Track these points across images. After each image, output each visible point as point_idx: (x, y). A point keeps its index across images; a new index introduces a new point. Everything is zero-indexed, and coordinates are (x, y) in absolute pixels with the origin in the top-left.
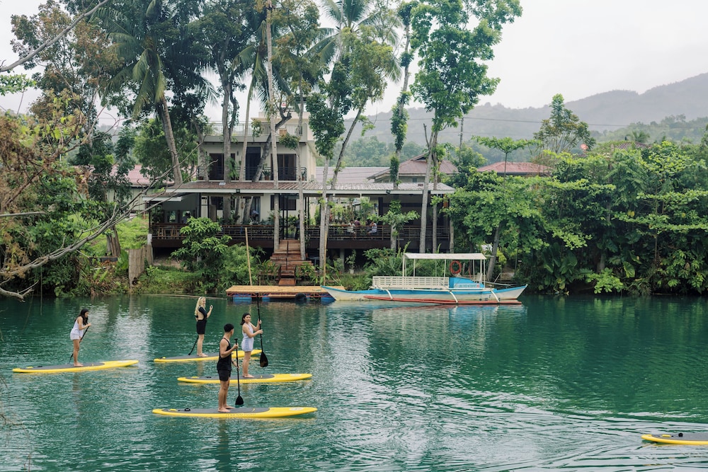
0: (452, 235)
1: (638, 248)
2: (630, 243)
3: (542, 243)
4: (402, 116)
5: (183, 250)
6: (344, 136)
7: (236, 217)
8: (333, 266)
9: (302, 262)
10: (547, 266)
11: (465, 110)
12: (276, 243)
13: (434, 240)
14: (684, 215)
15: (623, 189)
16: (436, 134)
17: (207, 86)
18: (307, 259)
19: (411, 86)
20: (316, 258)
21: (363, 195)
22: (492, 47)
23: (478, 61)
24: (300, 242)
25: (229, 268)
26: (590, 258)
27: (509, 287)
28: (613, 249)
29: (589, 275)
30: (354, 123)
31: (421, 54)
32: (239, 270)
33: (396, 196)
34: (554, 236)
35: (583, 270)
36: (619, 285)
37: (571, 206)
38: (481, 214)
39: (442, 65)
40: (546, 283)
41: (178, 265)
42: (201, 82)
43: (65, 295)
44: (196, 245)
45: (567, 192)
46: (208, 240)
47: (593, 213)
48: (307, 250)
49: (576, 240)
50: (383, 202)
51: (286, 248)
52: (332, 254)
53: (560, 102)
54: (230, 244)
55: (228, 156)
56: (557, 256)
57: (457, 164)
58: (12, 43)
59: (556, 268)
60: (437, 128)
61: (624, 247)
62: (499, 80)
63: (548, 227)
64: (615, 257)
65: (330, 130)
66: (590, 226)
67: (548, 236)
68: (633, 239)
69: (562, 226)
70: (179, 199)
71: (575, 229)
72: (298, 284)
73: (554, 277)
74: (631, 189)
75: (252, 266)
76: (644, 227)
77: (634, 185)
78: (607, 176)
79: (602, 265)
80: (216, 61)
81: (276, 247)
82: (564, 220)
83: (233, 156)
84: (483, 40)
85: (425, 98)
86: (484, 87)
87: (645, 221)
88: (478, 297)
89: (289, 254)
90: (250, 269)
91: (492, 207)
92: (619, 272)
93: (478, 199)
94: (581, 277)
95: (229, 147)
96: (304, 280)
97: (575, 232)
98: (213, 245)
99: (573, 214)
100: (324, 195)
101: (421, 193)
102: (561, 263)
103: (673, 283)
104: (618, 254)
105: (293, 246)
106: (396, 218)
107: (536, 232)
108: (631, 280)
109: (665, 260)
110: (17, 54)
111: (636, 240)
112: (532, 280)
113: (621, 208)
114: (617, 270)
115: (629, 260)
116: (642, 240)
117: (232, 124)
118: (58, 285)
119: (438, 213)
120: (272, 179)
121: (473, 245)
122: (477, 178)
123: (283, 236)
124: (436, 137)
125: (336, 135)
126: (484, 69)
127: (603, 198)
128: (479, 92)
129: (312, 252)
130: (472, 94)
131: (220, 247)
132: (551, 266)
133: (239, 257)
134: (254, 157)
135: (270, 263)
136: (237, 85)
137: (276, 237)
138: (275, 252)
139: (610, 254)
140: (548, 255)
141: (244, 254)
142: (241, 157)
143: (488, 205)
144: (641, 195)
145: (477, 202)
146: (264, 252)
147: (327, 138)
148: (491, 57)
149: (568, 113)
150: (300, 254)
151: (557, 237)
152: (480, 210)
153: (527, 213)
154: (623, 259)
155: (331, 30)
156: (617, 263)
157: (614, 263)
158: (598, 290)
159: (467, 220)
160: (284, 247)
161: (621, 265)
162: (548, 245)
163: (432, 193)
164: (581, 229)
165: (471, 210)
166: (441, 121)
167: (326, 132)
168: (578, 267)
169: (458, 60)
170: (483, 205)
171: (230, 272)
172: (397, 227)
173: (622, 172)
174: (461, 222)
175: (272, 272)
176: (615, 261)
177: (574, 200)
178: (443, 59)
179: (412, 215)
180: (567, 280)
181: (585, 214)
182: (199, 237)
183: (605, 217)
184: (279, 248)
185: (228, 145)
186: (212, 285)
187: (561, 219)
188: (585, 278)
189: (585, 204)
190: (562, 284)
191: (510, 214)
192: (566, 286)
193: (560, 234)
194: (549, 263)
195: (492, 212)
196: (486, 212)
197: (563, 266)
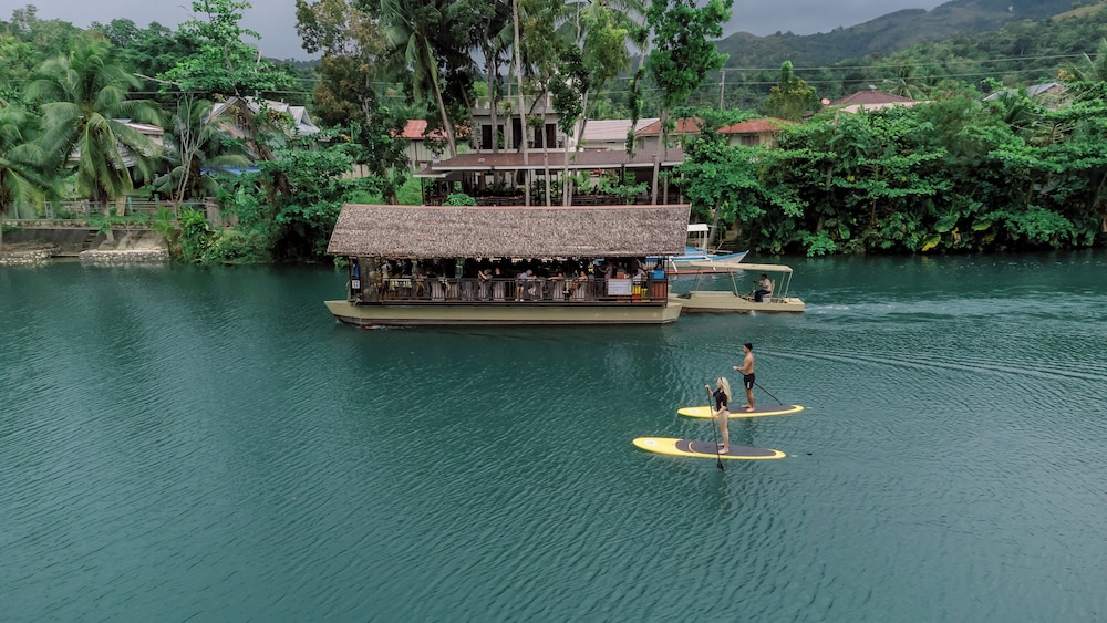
1: (856, 210)
2: (848, 206)
3: (759, 211)
4: (638, 93)
7: (503, 184)
10: (764, 231)
14: (904, 179)
15: (846, 155)
22: (722, 25)
23: (707, 39)
26: (809, 222)
27: (729, 254)
28: (831, 212)
29: (805, 238)
31: (657, 32)
33: (632, 169)
34: (772, 203)
35: (800, 232)
36: (832, 246)
37: (792, 174)
38: (703, 186)
40: (763, 246)
42: (469, 61)
47: (812, 180)
53: (788, 69)
55: (495, 127)
56: (774, 221)
59: (773, 233)
61: (841, 210)
63: (767, 194)
64: (832, 220)
65: (570, 109)
66: (810, 193)
67: (765, 204)
68: (850, 203)
69: (781, 193)
70: (444, 175)
71: (792, 195)
73: (771, 240)
74: (854, 155)
76: (863, 192)
77: (857, 150)
78: (831, 141)
79: (820, 226)
82: (784, 187)
83: (501, 128)
84: (713, 18)
86: (712, 64)
87: (864, 186)
91: (714, 180)
93: (701, 172)
94: (797, 239)
95: (496, 119)
97: (792, 199)
99: (791, 180)
101: (653, 165)
102: (778, 228)
103: (886, 245)
104: (835, 216)
107: (755, 200)
108: (847, 241)
109: (881, 221)
111: (854, 203)
112: (751, 242)
113: (843, 174)
114: (833, 233)
115: (845, 222)
116: (861, 203)
119: (668, 182)
125: (576, 115)
126: (712, 46)
127: (824, 165)
128: (708, 69)
130: (701, 71)
132: (768, 231)
139: (828, 217)
140: (766, 221)
143: (710, 178)
144: (861, 160)
145: (701, 175)
147: (567, 119)
148: (719, 34)
151: (775, 204)
152: (702, 183)
153: (747, 183)
154: (839, 221)
156: (833, 226)
157: (830, 225)
158: (811, 252)
161: (837, 227)
162: (765, 212)
163: (663, 164)
164: (801, 195)
167: (567, 112)
168: (796, 229)
169: (689, 38)
170: (706, 178)
173: (849, 137)
176: (831, 223)
177: (794, 168)
179: (643, 187)
180: (783, 243)
181: (804, 181)
183: (829, 182)
185: (494, 117)
187: (781, 186)
188: (802, 240)
189: (804, 171)
190: (778, 247)
191: (729, 186)
192: (783, 247)
193: (779, 201)
194: (767, 228)
195: (713, 184)
196: (707, 185)
197: (780, 231)
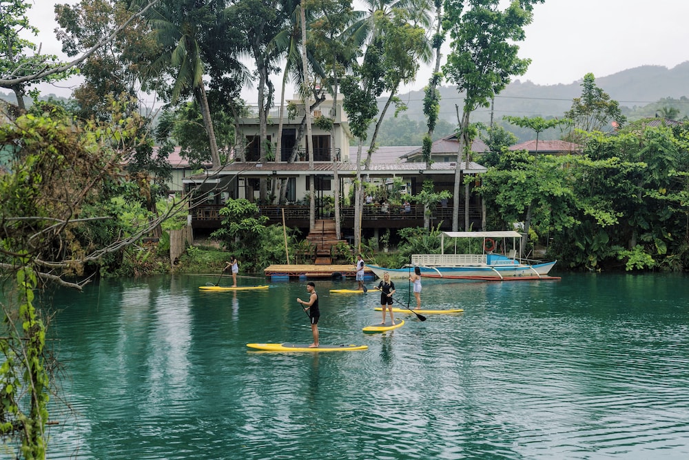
0: (484, 213)
1: (670, 225)
2: (661, 220)
3: (573, 221)
4: (434, 99)
5: (222, 231)
6: (377, 117)
7: (273, 198)
8: (367, 245)
9: (337, 241)
10: (578, 244)
11: (497, 90)
12: (312, 222)
13: (467, 218)
15: (654, 167)
16: (468, 114)
17: (243, 70)
18: (342, 238)
19: (443, 68)
20: (350, 237)
21: (397, 175)
22: (524, 28)
23: (510, 42)
24: (335, 222)
25: (267, 248)
26: (622, 235)
27: (540, 263)
28: (645, 227)
29: (620, 253)
30: (387, 105)
31: (453, 35)
32: (277, 250)
33: (429, 176)
34: (586, 213)
35: (614, 248)
36: (650, 261)
37: (602, 184)
38: (513, 193)
39: (473, 46)
40: (578, 260)
41: (217, 245)
42: (237, 66)
43: (110, 275)
44: (234, 226)
45: (599, 170)
46: (246, 221)
47: (624, 191)
48: (342, 230)
49: (607, 218)
50: (416, 182)
52: (367, 233)
53: (591, 81)
54: (268, 224)
55: (264, 138)
56: (588, 233)
57: (488, 143)
58: (56, 31)
59: (587, 245)
60: (469, 109)
61: (655, 224)
62: (530, 61)
63: (579, 204)
64: (647, 234)
65: (364, 112)
66: (621, 203)
67: (579, 214)
68: (664, 215)
69: (593, 203)
70: (218, 181)
71: (606, 207)
72: (333, 262)
73: (585, 254)
74: (663, 167)
75: (289, 245)
76: (676, 204)
77: (666, 162)
78: (639, 154)
79: (633, 242)
80: (252, 46)
81: (312, 227)
82: (596, 198)
83: (269, 138)
84: (514, 20)
85: (457, 79)
86: (515, 68)
87: (677, 198)
88: (513, 273)
89: (324, 234)
90: (287, 249)
91: (524, 186)
92: (651, 248)
93: (509, 178)
94: (612, 254)
95: (265, 129)
96: (340, 258)
97: (606, 209)
98: (251, 226)
99: (604, 191)
100: (359, 176)
101: (453, 172)
102: (593, 241)
104: (649, 231)
105: (328, 226)
106: (428, 197)
107: (568, 210)
108: (663, 256)
110: (61, 41)
111: (668, 217)
112: (564, 257)
113: (653, 186)
114: (649, 247)
115: (661, 236)
116: (673, 216)
117: (268, 107)
118: (103, 266)
119: (470, 192)
120: (307, 160)
121: (506, 223)
122: (509, 157)
123: (318, 216)
124: (467, 117)
125: (370, 117)
126: (515, 49)
127: (634, 176)
128: (511, 73)
129: (347, 231)
130: (504, 74)
131: (258, 227)
132: (583, 244)
133: (277, 237)
134: (289, 140)
135: (306, 243)
136: (272, 69)
137: (312, 217)
138: (312, 232)
139: (642, 232)
140: (579, 231)
141: (281, 234)
142: (277, 139)
143: (520, 183)
144: (672, 172)
145: (509, 181)
146: (301, 231)
147: (361, 120)
148: (522, 37)
149: (599, 91)
150: (335, 234)
151: (589, 215)
152: (512, 188)
153: (558, 192)
154: (654, 236)
155: (364, 13)
156: (649, 240)
157: (645, 240)
158: (629, 267)
159: (499, 199)
160: (320, 227)
161: (653, 242)
162: (580, 223)
163: (464, 172)
164: (613, 206)
165: (503, 188)
166: (473, 102)
167: (359, 114)
168: (610, 244)
169: (489, 41)
170: (515, 184)
171: (267, 251)
172: (430, 207)
173: (653, 149)
174: (493, 201)
175: (308, 251)
176: (647, 238)
177: (606, 178)
178: (475, 41)
179: (445, 194)
180: (599, 257)
181: (616, 192)
182: (237, 218)
183: (636, 194)
184: (315, 227)
185: (264, 127)
186: (251, 264)
187: (593, 197)
188: (617, 255)
189: (616, 182)
190: (594, 261)
191: (542, 193)
192: (598, 263)
193: (592, 212)
194: (581, 241)
195: (524, 190)
196: (518, 191)
197: (595, 244)
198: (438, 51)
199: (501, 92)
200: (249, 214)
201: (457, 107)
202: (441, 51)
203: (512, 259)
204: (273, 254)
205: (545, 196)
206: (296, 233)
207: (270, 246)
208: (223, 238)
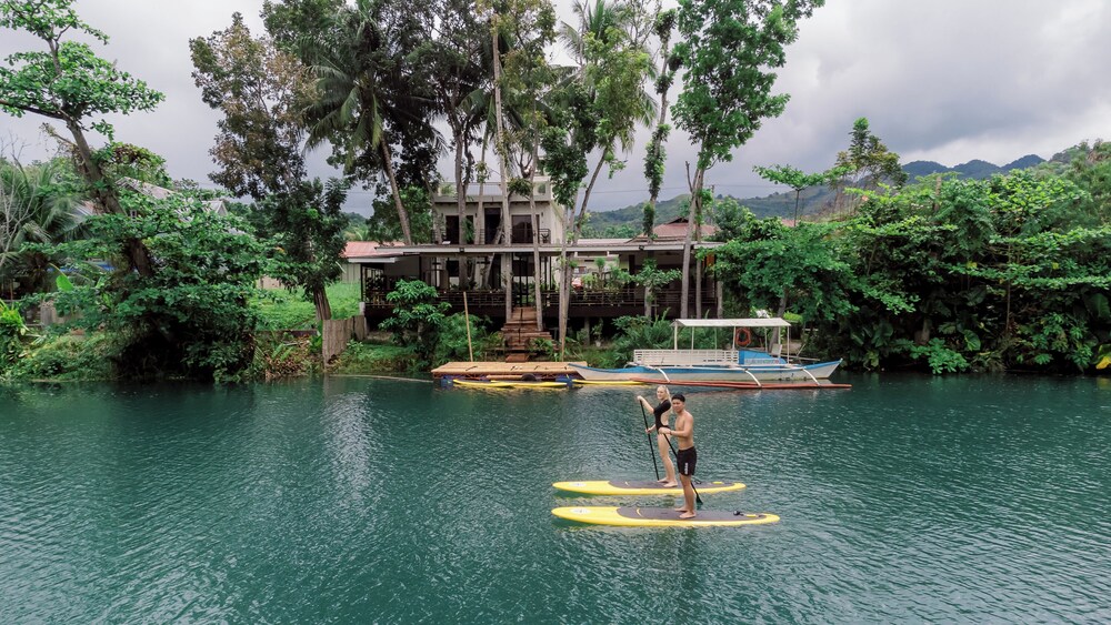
0: (720, 298)
1: (981, 312)
2: (970, 304)
3: (849, 307)
4: (658, 156)
5: (391, 321)
6: (586, 180)
7: (472, 284)
8: (575, 339)
9: (537, 334)
10: (854, 336)
11: (742, 139)
12: (508, 311)
13: (698, 305)
14: (1056, 266)
16: (702, 173)
17: (436, 135)
18: (544, 330)
19: (672, 109)
20: (556, 329)
21: (611, 252)
22: (784, 47)
23: (764, 69)
24: (535, 310)
25: (447, 342)
27: (818, 362)
28: (946, 312)
29: (914, 349)
30: (600, 165)
32: (458, 344)
33: (651, 253)
34: (865, 296)
35: (899, 341)
36: (959, 360)
37: (885, 257)
38: (765, 270)
39: (713, 79)
40: (852, 358)
41: (388, 337)
42: (429, 132)
43: (228, 378)
44: (406, 315)
45: (880, 239)
46: (420, 308)
47: (917, 266)
48: (545, 319)
49: (896, 302)
50: (633, 261)
51: (519, 317)
52: (575, 324)
53: (865, 128)
54: (449, 313)
55: (462, 218)
56: (867, 322)
58: (194, 75)
59: (867, 339)
60: (704, 164)
61: (961, 312)
62: (788, 97)
63: (855, 285)
64: (948, 323)
65: (570, 172)
66: (914, 283)
67: (856, 297)
68: (974, 298)
69: (873, 283)
71: (893, 287)
72: (531, 359)
73: (863, 351)
74: (973, 231)
75: (474, 339)
77: (979, 226)
78: (938, 216)
79: (927, 335)
80: (449, 108)
81: (508, 317)
82: (875, 276)
83: (470, 218)
84: (773, 40)
85: (689, 125)
86: (768, 107)
87: (996, 275)
88: (777, 376)
89: (523, 325)
90: (470, 344)
91: (781, 261)
92: (954, 343)
93: (760, 250)
94: (900, 351)
95: (464, 206)
96: (540, 355)
97: (893, 291)
98: (426, 315)
99: (889, 267)
100: (564, 254)
101: (682, 248)
102: (874, 333)
103: (1043, 359)
104: (952, 319)
105: (528, 314)
106: (650, 278)
107: (841, 292)
108: (973, 354)
109: (1023, 327)
110: (201, 89)
111: (980, 300)
113: (958, 259)
115: (970, 325)
116: (987, 300)
117: (467, 182)
118: (219, 368)
119: (702, 273)
121: (748, 309)
122: (756, 225)
123: (516, 303)
124: (701, 177)
125: (578, 179)
126: (771, 79)
128: (762, 113)
129: (550, 321)
130: (753, 117)
131: (435, 316)
132: (860, 336)
133: (459, 328)
134: (493, 219)
135: (498, 336)
136: (472, 138)
137: (508, 304)
138: (508, 322)
139: (939, 320)
140: (855, 321)
141: (466, 322)
142: (480, 223)
143: (777, 258)
144: (995, 238)
145: (759, 255)
146: (492, 318)
147: (567, 184)
148: (781, 62)
149: (874, 141)
150: (536, 324)
151: (870, 297)
152: (762, 265)
153: (829, 266)
154: (959, 326)
155: (574, 68)
156: (951, 332)
157: (945, 332)
159: (745, 279)
160: (517, 316)
161: (957, 333)
162: (857, 309)
163: (695, 248)
164: (903, 287)
165: (750, 267)
166: (710, 155)
167: (565, 176)
168: (895, 337)
169: (733, 70)
170: (767, 259)
171: (447, 347)
172: (653, 290)
174: (736, 282)
175: (500, 346)
176: (948, 328)
177: (892, 250)
178: (715, 73)
179: (674, 273)
180: (881, 355)
181: (906, 267)
182: (408, 304)
184: (512, 317)
185: (462, 205)
186: (426, 363)
187: (870, 274)
189: (907, 254)
190: (874, 359)
191: (807, 269)
192: (881, 361)
193: (875, 293)
194: (858, 332)
195: (781, 267)
196: (772, 268)
197: (876, 337)
198: (664, 97)
199: (748, 141)
200: (426, 299)
201: (688, 165)
202: (668, 98)
203: (776, 356)
204: (454, 349)
205: (811, 272)
206: (487, 324)
207: (451, 339)
208: (393, 329)
